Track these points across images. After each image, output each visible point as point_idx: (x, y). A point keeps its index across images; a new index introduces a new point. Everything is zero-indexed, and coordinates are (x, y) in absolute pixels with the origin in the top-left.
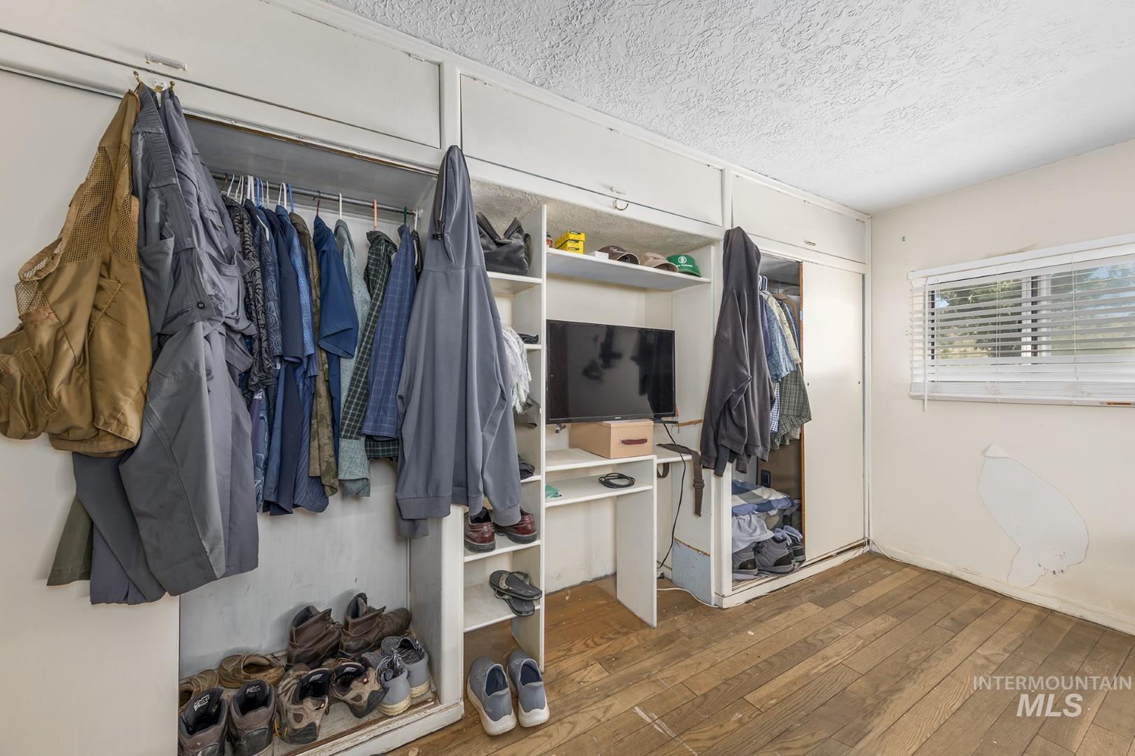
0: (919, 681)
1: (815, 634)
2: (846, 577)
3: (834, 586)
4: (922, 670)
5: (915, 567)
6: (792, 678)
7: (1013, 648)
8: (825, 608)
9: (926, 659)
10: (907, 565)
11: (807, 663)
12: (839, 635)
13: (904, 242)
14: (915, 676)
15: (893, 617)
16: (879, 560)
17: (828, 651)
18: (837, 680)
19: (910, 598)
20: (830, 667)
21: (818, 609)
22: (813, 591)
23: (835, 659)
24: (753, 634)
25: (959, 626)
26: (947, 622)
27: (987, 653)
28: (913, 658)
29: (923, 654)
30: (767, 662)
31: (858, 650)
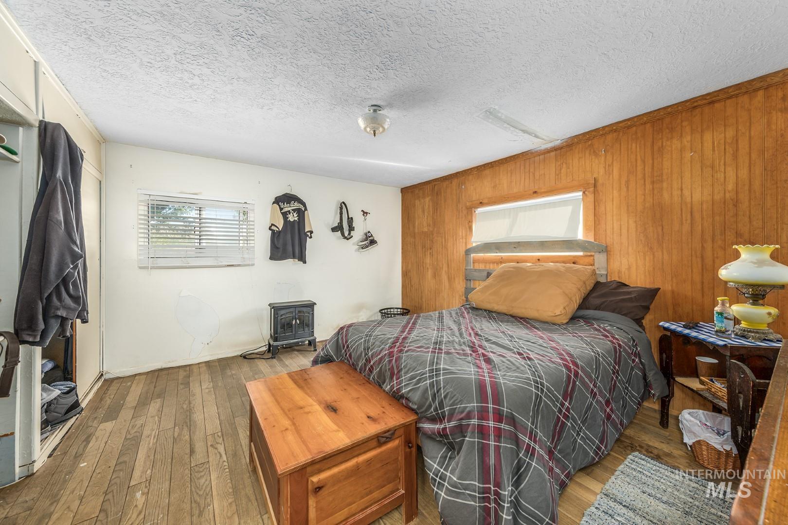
0: (196, 411)
1: (128, 432)
2: (107, 398)
3: (106, 407)
4: (193, 408)
5: (140, 374)
6: (144, 457)
7: (211, 380)
8: (116, 419)
9: (190, 403)
10: (136, 375)
11: (143, 445)
12: (142, 424)
13: (131, 168)
14: (193, 411)
15: (157, 399)
16: (115, 381)
17: (146, 432)
18: (166, 438)
19: (155, 387)
20: (156, 437)
21: (112, 423)
22: (96, 418)
23: (154, 433)
24: (85, 464)
25: (187, 384)
26: (181, 387)
27: (205, 387)
28: (185, 406)
29: (187, 402)
30: (119, 464)
31: (160, 422)
